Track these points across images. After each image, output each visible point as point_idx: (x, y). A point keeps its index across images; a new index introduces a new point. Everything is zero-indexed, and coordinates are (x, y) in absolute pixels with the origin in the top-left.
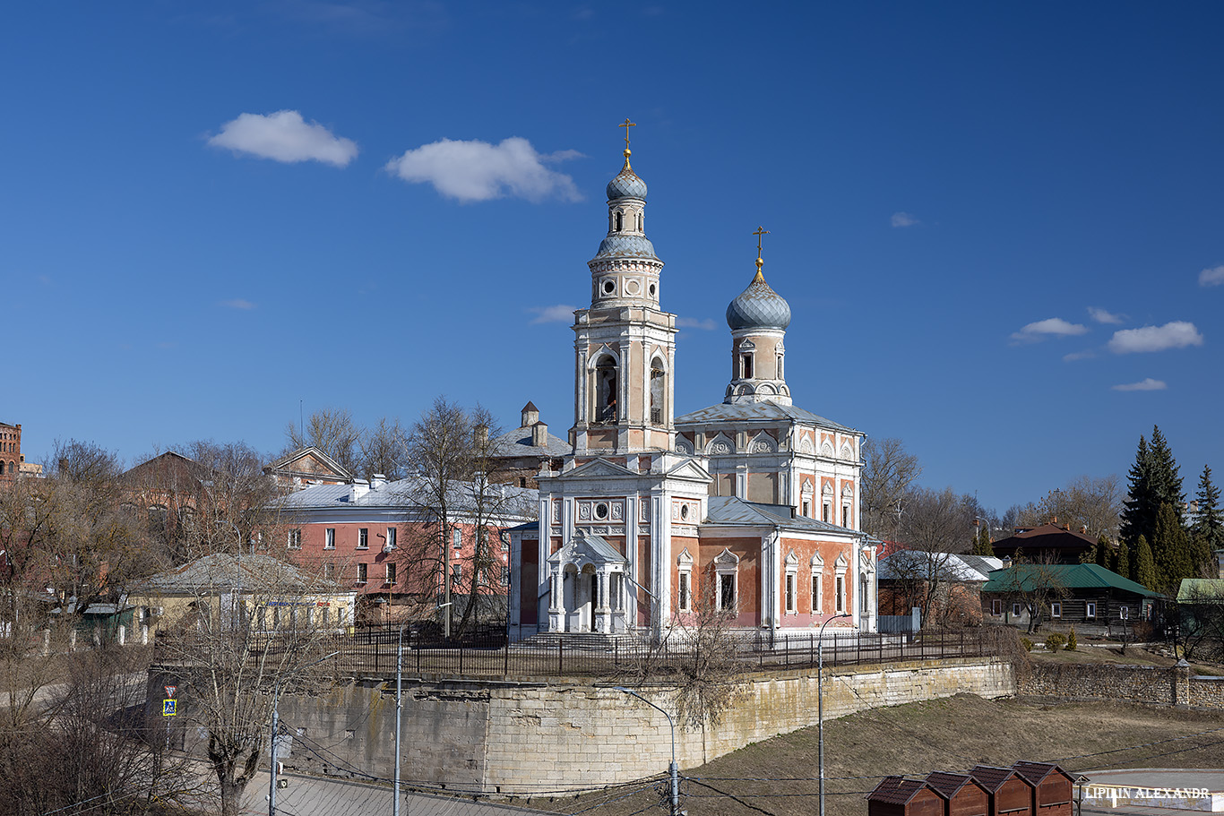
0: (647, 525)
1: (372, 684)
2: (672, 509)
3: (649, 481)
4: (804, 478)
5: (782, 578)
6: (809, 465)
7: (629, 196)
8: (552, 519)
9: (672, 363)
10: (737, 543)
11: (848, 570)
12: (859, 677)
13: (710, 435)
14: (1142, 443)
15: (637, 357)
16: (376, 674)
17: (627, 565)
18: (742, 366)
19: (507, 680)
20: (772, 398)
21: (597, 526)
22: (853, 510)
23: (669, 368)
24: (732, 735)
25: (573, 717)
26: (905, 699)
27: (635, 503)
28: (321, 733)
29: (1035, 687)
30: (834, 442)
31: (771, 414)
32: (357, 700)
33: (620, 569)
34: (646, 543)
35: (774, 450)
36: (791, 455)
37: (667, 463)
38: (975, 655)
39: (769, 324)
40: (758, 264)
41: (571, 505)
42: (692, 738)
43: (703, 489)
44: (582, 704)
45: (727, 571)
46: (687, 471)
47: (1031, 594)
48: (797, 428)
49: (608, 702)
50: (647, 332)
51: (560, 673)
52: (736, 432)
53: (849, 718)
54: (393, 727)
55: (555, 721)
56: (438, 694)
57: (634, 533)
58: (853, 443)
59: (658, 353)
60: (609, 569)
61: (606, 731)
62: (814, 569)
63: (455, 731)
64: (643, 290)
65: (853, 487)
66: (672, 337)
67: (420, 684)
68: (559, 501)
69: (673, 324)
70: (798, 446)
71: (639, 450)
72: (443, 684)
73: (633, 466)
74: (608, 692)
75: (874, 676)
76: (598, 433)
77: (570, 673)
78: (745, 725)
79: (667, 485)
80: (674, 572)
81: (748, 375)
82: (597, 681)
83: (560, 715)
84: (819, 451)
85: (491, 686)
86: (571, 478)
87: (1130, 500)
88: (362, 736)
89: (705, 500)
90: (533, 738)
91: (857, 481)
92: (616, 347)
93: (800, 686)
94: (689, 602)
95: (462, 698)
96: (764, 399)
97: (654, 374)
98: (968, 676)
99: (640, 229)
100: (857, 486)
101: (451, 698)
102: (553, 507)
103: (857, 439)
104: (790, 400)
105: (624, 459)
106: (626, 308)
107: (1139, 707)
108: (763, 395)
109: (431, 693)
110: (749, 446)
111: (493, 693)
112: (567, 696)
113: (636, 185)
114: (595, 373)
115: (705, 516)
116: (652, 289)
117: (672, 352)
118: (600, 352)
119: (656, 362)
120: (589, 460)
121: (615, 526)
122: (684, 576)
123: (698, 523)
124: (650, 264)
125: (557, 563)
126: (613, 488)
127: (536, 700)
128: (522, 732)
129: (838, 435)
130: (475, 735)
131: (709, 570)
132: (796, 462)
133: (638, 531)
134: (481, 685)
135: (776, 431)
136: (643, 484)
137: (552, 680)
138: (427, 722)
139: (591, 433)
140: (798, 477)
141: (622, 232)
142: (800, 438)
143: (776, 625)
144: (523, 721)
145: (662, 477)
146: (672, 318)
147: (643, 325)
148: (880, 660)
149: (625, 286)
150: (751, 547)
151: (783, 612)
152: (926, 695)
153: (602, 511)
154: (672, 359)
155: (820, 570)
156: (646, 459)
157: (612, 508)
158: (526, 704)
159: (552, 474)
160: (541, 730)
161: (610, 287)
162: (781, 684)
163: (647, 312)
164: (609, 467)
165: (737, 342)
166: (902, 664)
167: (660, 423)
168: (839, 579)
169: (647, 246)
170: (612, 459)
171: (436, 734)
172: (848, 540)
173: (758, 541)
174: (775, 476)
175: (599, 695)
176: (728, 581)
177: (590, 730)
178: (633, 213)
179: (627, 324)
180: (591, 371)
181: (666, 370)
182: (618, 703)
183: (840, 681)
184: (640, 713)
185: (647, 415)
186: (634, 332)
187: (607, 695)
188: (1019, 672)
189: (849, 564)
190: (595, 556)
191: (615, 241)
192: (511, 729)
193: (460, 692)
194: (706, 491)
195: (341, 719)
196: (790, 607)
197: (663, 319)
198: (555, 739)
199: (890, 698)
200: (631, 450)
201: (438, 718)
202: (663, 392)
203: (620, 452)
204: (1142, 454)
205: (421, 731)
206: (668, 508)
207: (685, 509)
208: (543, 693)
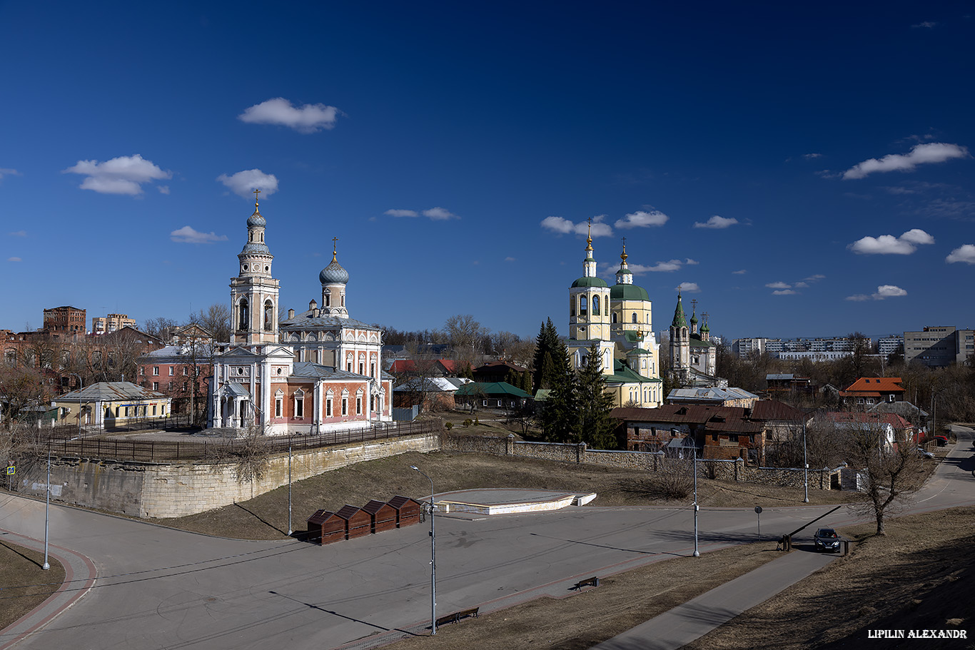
0: (259, 378)
1: (97, 462)
2: (272, 370)
3: (260, 359)
4: (348, 353)
5: (324, 401)
6: (351, 346)
7: (256, 225)
8: (220, 374)
9: (277, 302)
10: (304, 385)
11: (364, 394)
12: (348, 449)
13: (307, 332)
14: (543, 325)
15: (257, 300)
16: (98, 458)
17: (250, 397)
18: (325, 300)
19: (153, 462)
20: (338, 315)
21: (238, 378)
22: (377, 365)
23: (275, 304)
24: (270, 483)
25: (183, 479)
26: (376, 457)
27: (255, 367)
28: (75, 485)
29: (449, 446)
30: (366, 335)
31: (334, 323)
32: (90, 468)
33: (247, 398)
34: (259, 385)
35: (334, 340)
36: (341, 342)
37: (269, 350)
38: (418, 433)
39: (337, 282)
40: (334, 254)
41: (228, 368)
42: (245, 486)
43: (291, 360)
44: (187, 473)
45: (300, 398)
46: (281, 353)
47: (472, 396)
48: (344, 330)
49: (200, 472)
50: (262, 288)
51: (177, 458)
52: (318, 331)
53: (340, 469)
54: (104, 483)
55: (174, 481)
56: (123, 468)
57: (254, 382)
58: (377, 335)
59: (269, 298)
60: (240, 399)
61: (199, 486)
62: (343, 396)
63: (129, 486)
64: (262, 268)
65: (376, 353)
66: (277, 290)
67: (116, 463)
68: (222, 366)
69: (278, 284)
70: (344, 338)
71: (258, 343)
72: (125, 463)
73: (254, 351)
74: (201, 467)
75: (358, 448)
76: (239, 335)
77: (183, 458)
78: (277, 478)
79: (268, 360)
80: (272, 400)
81: (328, 305)
82: (195, 462)
83: (176, 478)
84: (357, 340)
85: (145, 465)
86: (226, 356)
87: (537, 349)
88: (91, 487)
89: (291, 365)
90: (163, 490)
91: (379, 352)
92: (247, 295)
93: (312, 457)
94: (281, 413)
95: (134, 470)
96: (334, 315)
97: (266, 308)
98: (413, 443)
99: (262, 241)
100: (379, 354)
101: (129, 470)
102: (220, 369)
103: (380, 333)
104: (348, 316)
105: (250, 348)
106: (252, 278)
107: (492, 456)
108: (334, 313)
109: (120, 467)
110: (324, 338)
111: (146, 468)
112: (181, 469)
113: (259, 220)
114: (239, 308)
115: (291, 372)
116: (267, 268)
117: (277, 297)
118: (241, 297)
119: (268, 302)
120: (235, 347)
121: (246, 378)
122: (278, 401)
123: (287, 376)
124: (265, 257)
125: (217, 396)
126: (245, 361)
127: (166, 471)
128: (159, 487)
129: (368, 332)
130: (138, 488)
131: (292, 397)
132: (343, 345)
133: (255, 381)
134: (141, 464)
135: (335, 331)
136: (258, 359)
137: (173, 462)
138: (118, 481)
139: (236, 335)
140: (345, 352)
141: (253, 242)
142: (346, 334)
143: (320, 423)
144: (159, 481)
145: (266, 356)
146: (277, 281)
147: (260, 286)
148: (362, 441)
149: (253, 267)
150: (310, 387)
151: (324, 416)
152: (388, 454)
153: (241, 371)
154: (277, 301)
155: (347, 396)
156: (259, 348)
157: (244, 369)
158: (161, 473)
159: (219, 354)
160: (168, 486)
161: (246, 267)
162: (301, 457)
163: (262, 279)
164: (243, 351)
165: (324, 289)
166: (375, 441)
167: (270, 330)
168: (359, 400)
169: (265, 248)
170: (245, 348)
171: (122, 487)
172: (364, 381)
173: (312, 385)
174: (334, 351)
175: (197, 469)
176: (300, 402)
177: (191, 486)
178: (259, 233)
179: (252, 285)
180: (237, 306)
181: (273, 305)
182: (206, 472)
183: (336, 452)
184: (217, 477)
185: (262, 326)
186: (255, 289)
187: (200, 468)
188: (441, 440)
189: (365, 391)
190: (233, 393)
191: (249, 246)
192: (154, 485)
193: (132, 467)
194: (292, 361)
195: (83, 478)
196: (329, 414)
197: (272, 282)
198: (174, 490)
199: (367, 458)
200: (253, 343)
201: (123, 478)
202: (272, 316)
203: (248, 344)
204: (543, 329)
205: (116, 484)
206: (269, 370)
207: (279, 371)
208: (169, 468)
